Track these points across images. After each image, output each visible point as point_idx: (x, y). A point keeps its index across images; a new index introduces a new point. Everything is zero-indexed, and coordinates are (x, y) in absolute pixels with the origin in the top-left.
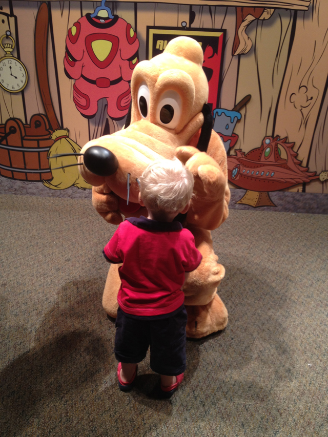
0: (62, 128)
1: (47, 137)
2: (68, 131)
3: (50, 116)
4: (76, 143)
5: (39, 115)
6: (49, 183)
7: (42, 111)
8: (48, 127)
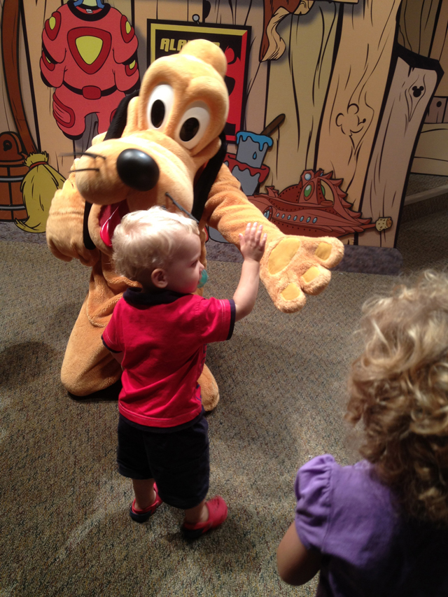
0: (39, 151)
1: (20, 163)
2: (48, 155)
3: (24, 134)
4: (58, 172)
5: (9, 133)
6: (24, 223)
7: (13, 129)
8: (20, 150)
